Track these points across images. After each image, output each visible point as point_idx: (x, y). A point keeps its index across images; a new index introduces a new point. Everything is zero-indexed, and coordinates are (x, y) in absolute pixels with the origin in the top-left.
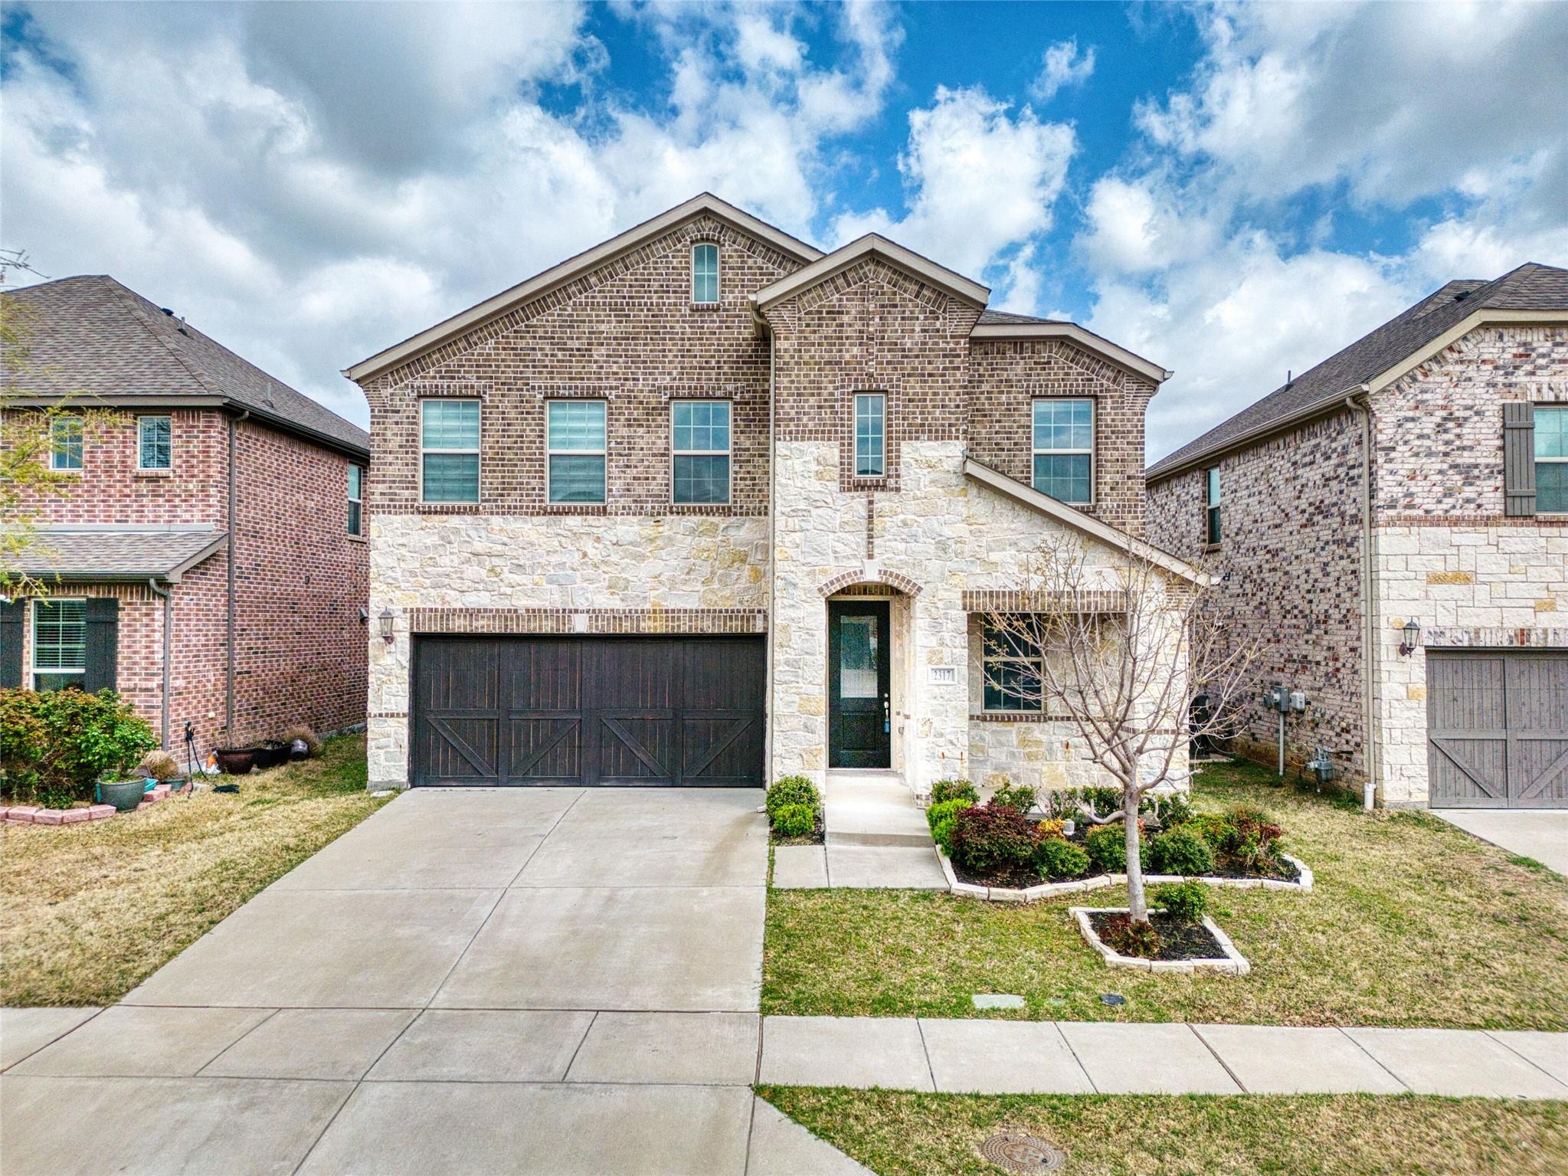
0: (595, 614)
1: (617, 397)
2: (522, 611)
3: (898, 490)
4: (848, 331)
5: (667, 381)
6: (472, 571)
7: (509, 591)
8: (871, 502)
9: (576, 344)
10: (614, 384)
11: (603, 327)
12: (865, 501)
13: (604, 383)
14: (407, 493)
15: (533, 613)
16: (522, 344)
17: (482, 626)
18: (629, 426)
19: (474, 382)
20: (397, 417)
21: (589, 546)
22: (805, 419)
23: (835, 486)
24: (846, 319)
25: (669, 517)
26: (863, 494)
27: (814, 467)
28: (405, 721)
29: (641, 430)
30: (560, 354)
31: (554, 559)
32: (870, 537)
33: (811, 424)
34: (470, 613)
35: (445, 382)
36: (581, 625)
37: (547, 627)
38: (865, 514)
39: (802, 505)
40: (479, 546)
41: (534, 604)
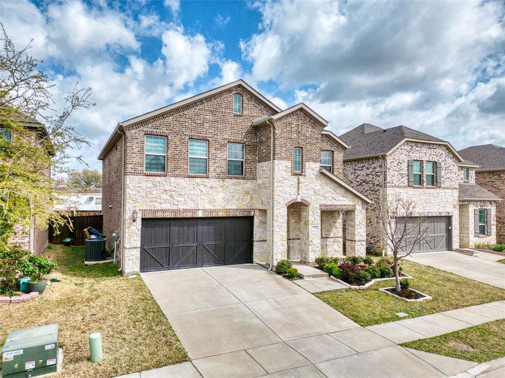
0: (205, 211)
1: (212, 140)
2: (181, 210)
3: (305, 176)
4: (293, 130)
5: (226, 137)
6: (164, 196)
7: (177, 203)
8: (299, 179)
9: (199, 122)
10: (211, 136)
11: (208, 117)
13: (208, 135)
14: (141, 168)
15: (185, 211)
16: (181, 120)
17: (168, 215)
18: (216, 150)
19: (165, 131)
20: (137, 141)
21: (202, 188)
23: (290, 174)
24: (293, 126)
25: (227, 180)
26: (297, 177)
27: (285, 168)
28: (139, 249)
29: (219, 152)
30: (194, 124)
31: (192, 192)
32: (298, 189)
33: (284, 156)
34: (163, 211)
35: (155, 130)
36: (200, 214)
37: (189, 215)
38: (297, 182)
39: (281, 179)
40: (167, 188)
41: (185, 207)
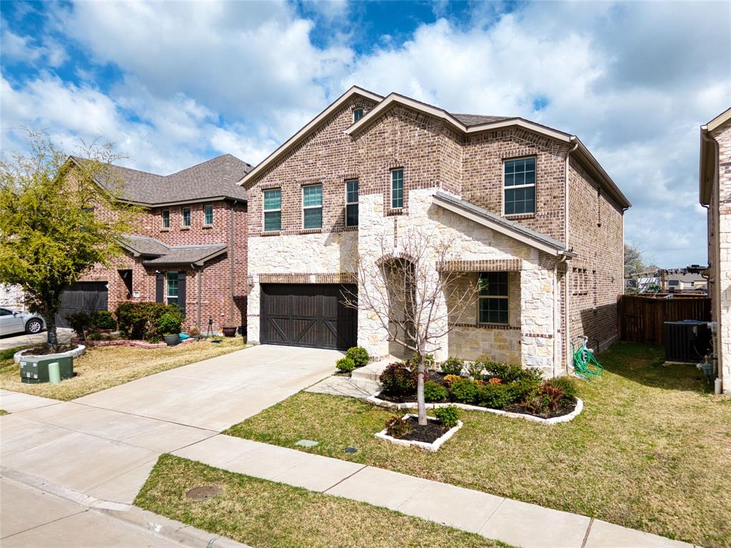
0: (318, 275)
1: (325, 182)
2: (293, 274)
3: (407, 214)
4: (387, 141)
5: (342, 173)
6: (279, 259)
7: (289, 266)
8: (396, 221)
9: (310, 161)
10: (324, 176)
11: (320, 153)
12: (394, 220)
13: (321, 177)
14: (258, 228)
15: (297, 275)
16: (293, 164)
17: (281, 280)
18: (330, 194)
19: (278, 182)
20: (255, 199)
21: (315, 245)
22: (370, 184)
23: (382, 214)
24: (386, 135)
25: (344, 233)
26: (393, 217)
27: (373, 206)
28: (259, 318)
29: (334, 195)
30: (306, 166)
31: (305, 252)
32: (396, 237)
33: (372, 186)
34: (278, 275)
35: (269, 183)
36: (313, 280)
37: (301, 281)
38: (393, 226)
39: (368, 223)
40: (280, 249)
41: (297, 271)
